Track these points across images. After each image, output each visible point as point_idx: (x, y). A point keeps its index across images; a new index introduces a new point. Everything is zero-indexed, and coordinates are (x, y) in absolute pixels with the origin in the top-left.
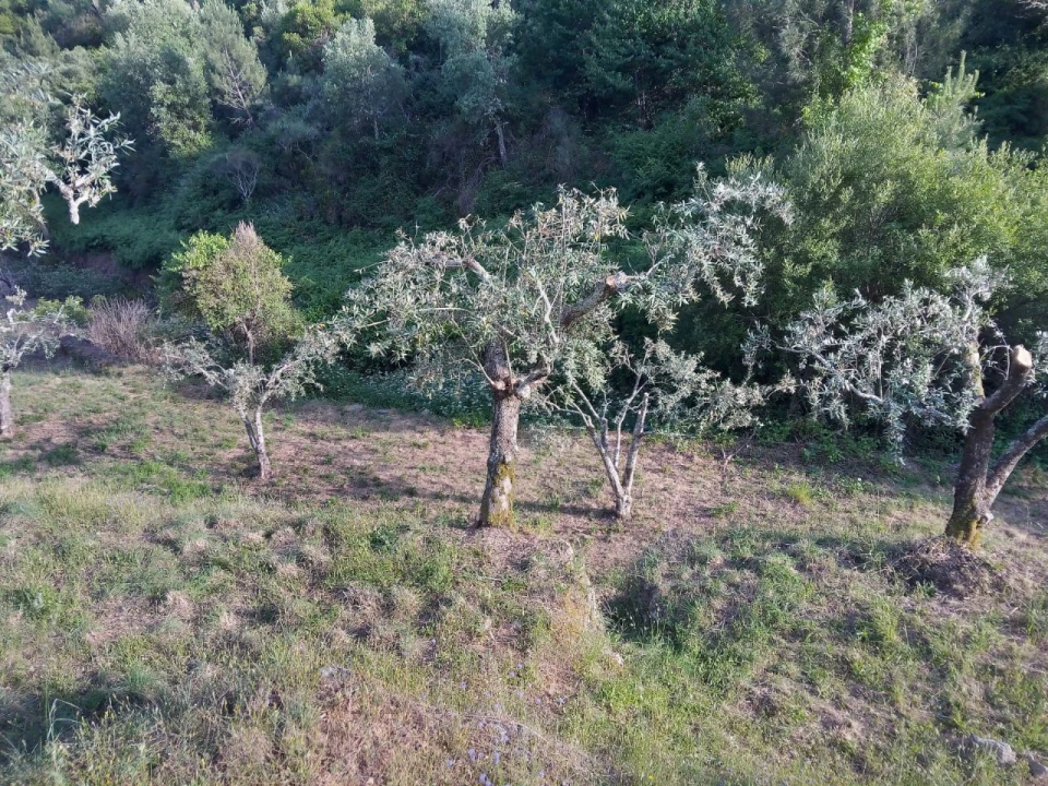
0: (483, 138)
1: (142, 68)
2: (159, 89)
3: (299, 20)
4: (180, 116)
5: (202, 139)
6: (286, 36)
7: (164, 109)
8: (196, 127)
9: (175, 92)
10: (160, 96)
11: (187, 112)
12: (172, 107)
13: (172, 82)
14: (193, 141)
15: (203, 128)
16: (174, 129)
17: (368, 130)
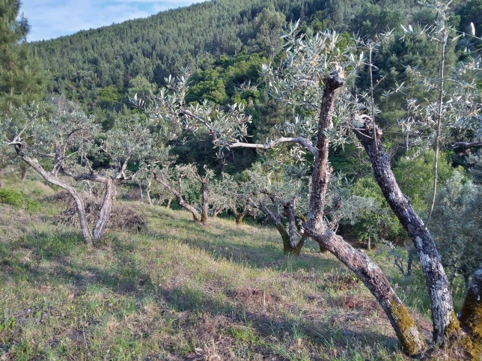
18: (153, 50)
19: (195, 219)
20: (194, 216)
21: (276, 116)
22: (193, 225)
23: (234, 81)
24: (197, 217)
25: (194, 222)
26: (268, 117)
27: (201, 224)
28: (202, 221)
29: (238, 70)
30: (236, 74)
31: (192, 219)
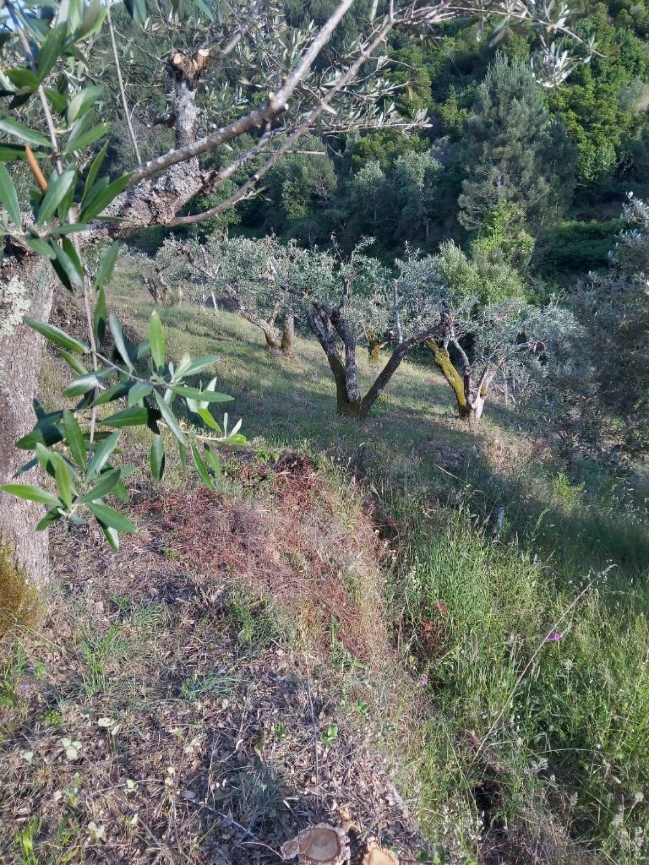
0: (417, 226)
1: (283, 171)
2: (287, 184)
3: (361, 148)
4: (295, 198)
5: (303, 210)
6: (353, 157)
7: (287, 195)
8: (301, 204)
9: (294, 186)
10: (286, 188)
11: (298, 196)
12: (292, 193)
13: (293, 181)
14: (299, 210)
15: (305, 204)
16: (291, 204)
17: (371, 215)
18: (305, 10)
19: (270, 343)
20: (268, 339)
21: (503, 143)
22: (262, 355)
23: (453, 70)
24: (273, 340)
25: (265, 348)
26: (486, 145)
27: (279, 352)
28: (282, 347)
29: (462, 45)
30: (458, 54)
31: (264, 341)
